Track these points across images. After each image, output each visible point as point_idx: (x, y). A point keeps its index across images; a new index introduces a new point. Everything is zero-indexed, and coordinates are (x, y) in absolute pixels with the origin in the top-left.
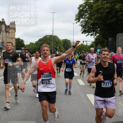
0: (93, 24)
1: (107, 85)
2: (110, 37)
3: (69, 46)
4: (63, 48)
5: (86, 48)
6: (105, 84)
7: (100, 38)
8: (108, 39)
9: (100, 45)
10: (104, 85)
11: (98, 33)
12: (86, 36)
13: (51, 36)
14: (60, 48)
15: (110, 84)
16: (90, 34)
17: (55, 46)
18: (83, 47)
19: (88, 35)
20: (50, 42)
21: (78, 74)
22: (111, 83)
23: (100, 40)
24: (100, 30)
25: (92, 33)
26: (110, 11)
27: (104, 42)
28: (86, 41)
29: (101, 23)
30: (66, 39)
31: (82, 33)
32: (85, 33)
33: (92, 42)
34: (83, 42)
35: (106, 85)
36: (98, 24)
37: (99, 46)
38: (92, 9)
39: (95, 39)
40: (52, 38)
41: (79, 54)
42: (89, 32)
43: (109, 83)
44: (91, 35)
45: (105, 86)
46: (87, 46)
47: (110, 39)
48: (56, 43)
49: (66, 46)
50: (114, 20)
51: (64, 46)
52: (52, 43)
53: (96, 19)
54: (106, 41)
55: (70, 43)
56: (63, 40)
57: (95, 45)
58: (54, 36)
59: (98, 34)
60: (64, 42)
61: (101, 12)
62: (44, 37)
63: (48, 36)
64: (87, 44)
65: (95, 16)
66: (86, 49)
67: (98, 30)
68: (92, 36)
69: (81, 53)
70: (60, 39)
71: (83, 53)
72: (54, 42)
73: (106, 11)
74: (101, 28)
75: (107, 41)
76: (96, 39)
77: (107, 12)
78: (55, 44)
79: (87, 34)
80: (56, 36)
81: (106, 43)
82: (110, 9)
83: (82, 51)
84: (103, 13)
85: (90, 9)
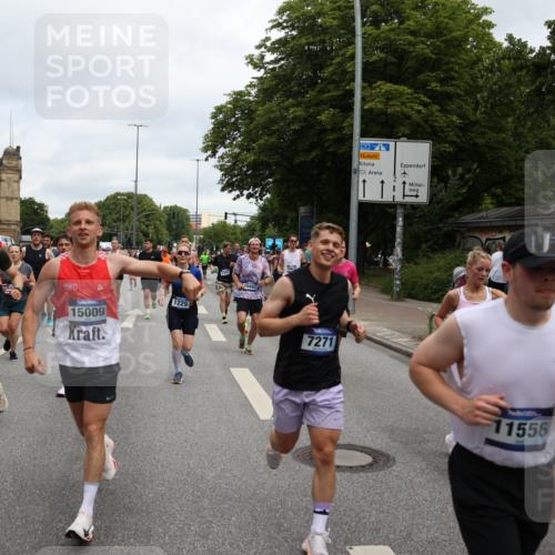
0: (254, 166)
1: (321, 343)
2: (304, 205)
3: (183, 227)
4: (165, 232)
5: (234, 234)
6: (315, 341)
7: (275, 205)
8: (297, 211)
9: (274, 226)
10: (310, 344)
11: (268, 191)
12: (234, 199)
13: (130, 196)
14: (157, 231)
15: (328, 342)
16: (246, 192)
17: (144, 227)
18: (225, 231)
19: (238, 196)
20: (127, 213)
21: (207, 308)
22: (331, 339)
23: (275, 213)
24: (273, 182)
25: (251, 190)
26: (302, 127)
27: (285, 218)
28: (235, 214)
29: (277, 164)
30: (176, 206)
31: (223, 190)
32: (230, 191)
33: (252, 218)
34: (226, 218)
35: (316, 345)
36: (268, 165)
37: (271, 230)
38: (252, 120)
39: (260, 207)
40: (133, 203)
41: (212, 250)
42: (241, 188)
43: (326, 339)
44: (249, 196)
45: (311, 348)
46: (235, 227)
47: (302, 210)
48: (147, 216)
49: (174, 226)
50: (314, 154)
51: (169, 228)
52: (134, 217)
53: (263, 150)
54: (291, 215)
55: (188, 218)
56: (166, 208)
57: (258, 228)
58: (141, 195)
59: (268, 195)
60: (169, 215)
61: (278, 130)
62: (108, 198)
63: (123, 194)
64: (236, 221)
65: (262, 141)
66: (232, 237)
67: (268, 184)
68: (252, 200)
69: (218, 249)
70: (158, 204)
71: (225, 246)
72: (138, 214)
73: (293, 128)
74: (278, 177)
75: (294, 214)
76: (263, 209)
77: (295, 131)
78: (143, 220)
79: (237, 192)
80: (145, 196)
81: (292, 220)
82: (303, 124)
83: (222, 241)
84: (284, 132)
85: (247, 121)
